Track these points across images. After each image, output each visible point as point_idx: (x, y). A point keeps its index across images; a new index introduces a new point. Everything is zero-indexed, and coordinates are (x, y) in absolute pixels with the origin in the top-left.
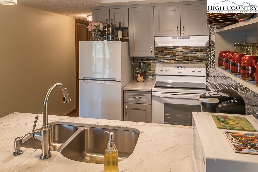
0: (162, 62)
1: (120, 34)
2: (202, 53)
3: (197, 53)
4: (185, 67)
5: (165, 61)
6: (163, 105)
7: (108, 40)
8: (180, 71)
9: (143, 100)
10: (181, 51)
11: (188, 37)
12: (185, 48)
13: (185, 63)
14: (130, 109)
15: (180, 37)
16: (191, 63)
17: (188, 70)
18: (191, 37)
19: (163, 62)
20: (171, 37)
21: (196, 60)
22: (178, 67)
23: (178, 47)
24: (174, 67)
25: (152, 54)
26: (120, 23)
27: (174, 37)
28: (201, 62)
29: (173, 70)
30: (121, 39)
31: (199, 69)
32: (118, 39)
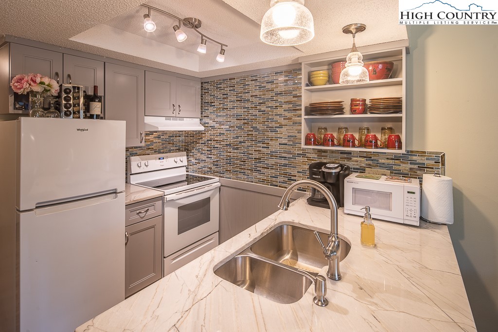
0: (136, 155)
1: (96, 108)
2: (181, 139)
3: (175, 139)
4: (167, 157)
5: (139, 152)
6: (177, 210)
7: (73, 118)
8: (162, 164)
9: (152, 212)
10: (159, 137)
11: (182, 118)
13: (163, 153)
14: (132, 234)
15: (175, 118)
16: (170, 151)
17: (170, 161)
18: (185, 119)
19: (137, 153)
20: (164, 118)
21: (175, 148)
22: (160, 159)
23: (156, 132)
24: (155, 159)
25: (141, 142)
26: (95, 88)
27: (168, 118)
28: (179, 150)
29: (154, 163)
30: (98, 117)
31: (181, 158)
32: (92, 117)
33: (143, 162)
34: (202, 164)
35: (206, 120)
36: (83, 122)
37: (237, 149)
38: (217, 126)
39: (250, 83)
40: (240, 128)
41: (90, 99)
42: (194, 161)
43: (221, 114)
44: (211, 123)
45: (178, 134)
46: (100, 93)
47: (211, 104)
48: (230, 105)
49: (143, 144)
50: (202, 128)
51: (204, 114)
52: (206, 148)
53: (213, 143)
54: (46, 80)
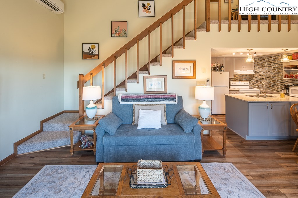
0: (232, 80)
1: (223, 69)
3: (245, 76)
4: (242, 82)
8: (240, 83)
10: (239, 76)
11: (246, 70)
12: (241, 74)
16: (243, 80)
20: (240, 70)
24: (238, 82)
26: (222, 64)
28: (246, 80)
29: (237, 83)
30: (223, 71)
31: (247, 83)
32: (222, 71)
33: (234, 83)
34: (254, 85)
35: (255, 70)
36: (220, 72)
37: (266, 80)
38: (259, 72)
39: (270, 58)
40: (267, 73)
41: (222, 67)
42: (252, 84)
43: (261, 68)
44: (257, 71)
45: (246, 75)
46: (223, 65)
47: (257, 65)
48: (263, 65)
49: (234, 77)
50: (254, 73)
51: (255, 69)
52: (256, 80)
53: (258, 78)
54: (214, 65)
